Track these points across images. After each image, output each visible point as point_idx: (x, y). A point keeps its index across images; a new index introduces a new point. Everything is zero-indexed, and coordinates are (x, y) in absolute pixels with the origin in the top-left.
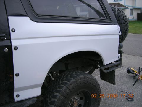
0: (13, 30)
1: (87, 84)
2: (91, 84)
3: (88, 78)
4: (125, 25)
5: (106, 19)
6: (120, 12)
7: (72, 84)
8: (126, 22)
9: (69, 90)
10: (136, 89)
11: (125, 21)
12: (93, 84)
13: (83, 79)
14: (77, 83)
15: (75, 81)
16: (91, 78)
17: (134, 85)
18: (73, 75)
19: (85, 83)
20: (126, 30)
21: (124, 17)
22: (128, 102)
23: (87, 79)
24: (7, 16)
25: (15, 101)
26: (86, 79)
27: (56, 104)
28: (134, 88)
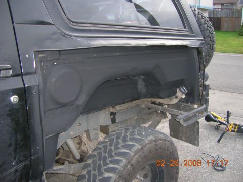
1: (160, 150)
2: (165, 149)
4: (211, 40)
5: (184, 29)
6: (202, 16)
7: (135, 155)
8: (212, 34)
9: (132, 165)
10: (225, 149)
11: (210, 33)
12: (168, 150)
13: (154, 143)
14: (144, 152)
15: (141, 149)
16: (165, 139)
17: (219, 141)
18: (134, 137)
20: (212, 49)
21: (208, 26)
22: (216, 172)
23: (160, 141)
26: (158, 143)
28: (221, 147)
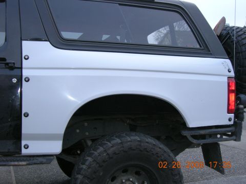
0: (26, 57)
2: (153, 154)
3: (147, 142)
9: (108, 154)
13: (137, 143)
14: (123, 147)
19: (141, 150)
23: (146, 144)
24: (21, 40)
25: (21, 154)
26: (142, 144)
27: (84, 173)
